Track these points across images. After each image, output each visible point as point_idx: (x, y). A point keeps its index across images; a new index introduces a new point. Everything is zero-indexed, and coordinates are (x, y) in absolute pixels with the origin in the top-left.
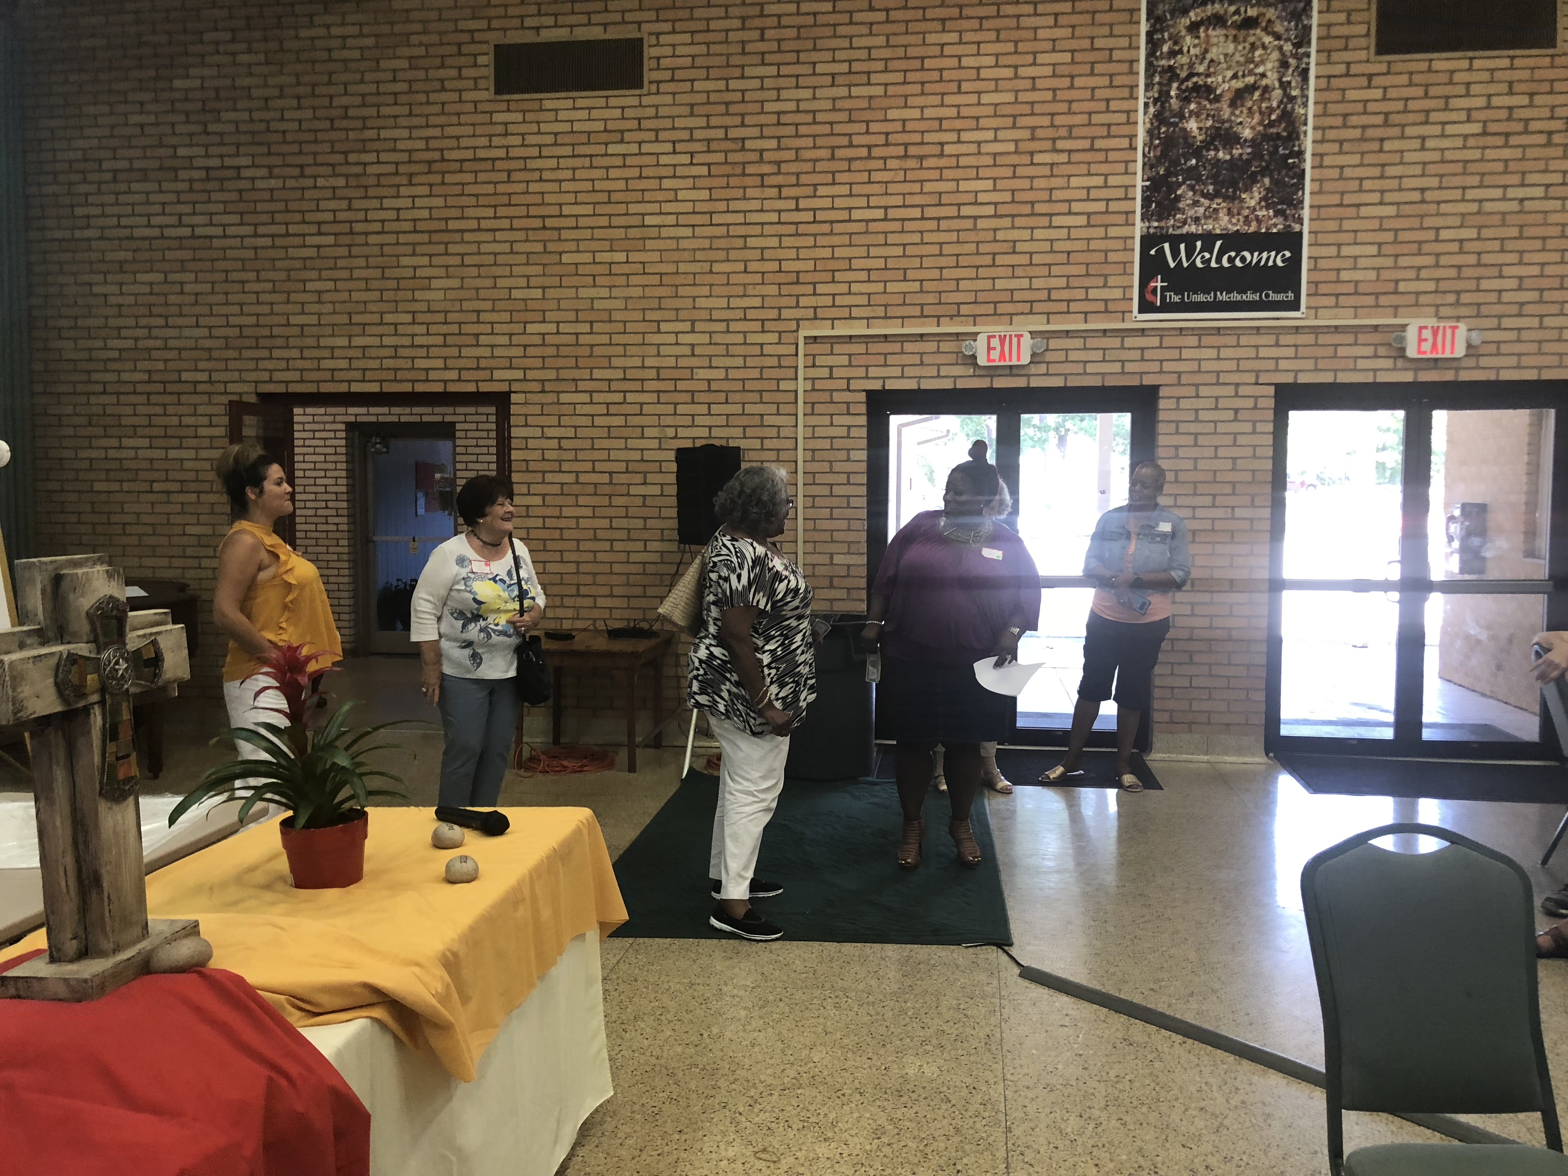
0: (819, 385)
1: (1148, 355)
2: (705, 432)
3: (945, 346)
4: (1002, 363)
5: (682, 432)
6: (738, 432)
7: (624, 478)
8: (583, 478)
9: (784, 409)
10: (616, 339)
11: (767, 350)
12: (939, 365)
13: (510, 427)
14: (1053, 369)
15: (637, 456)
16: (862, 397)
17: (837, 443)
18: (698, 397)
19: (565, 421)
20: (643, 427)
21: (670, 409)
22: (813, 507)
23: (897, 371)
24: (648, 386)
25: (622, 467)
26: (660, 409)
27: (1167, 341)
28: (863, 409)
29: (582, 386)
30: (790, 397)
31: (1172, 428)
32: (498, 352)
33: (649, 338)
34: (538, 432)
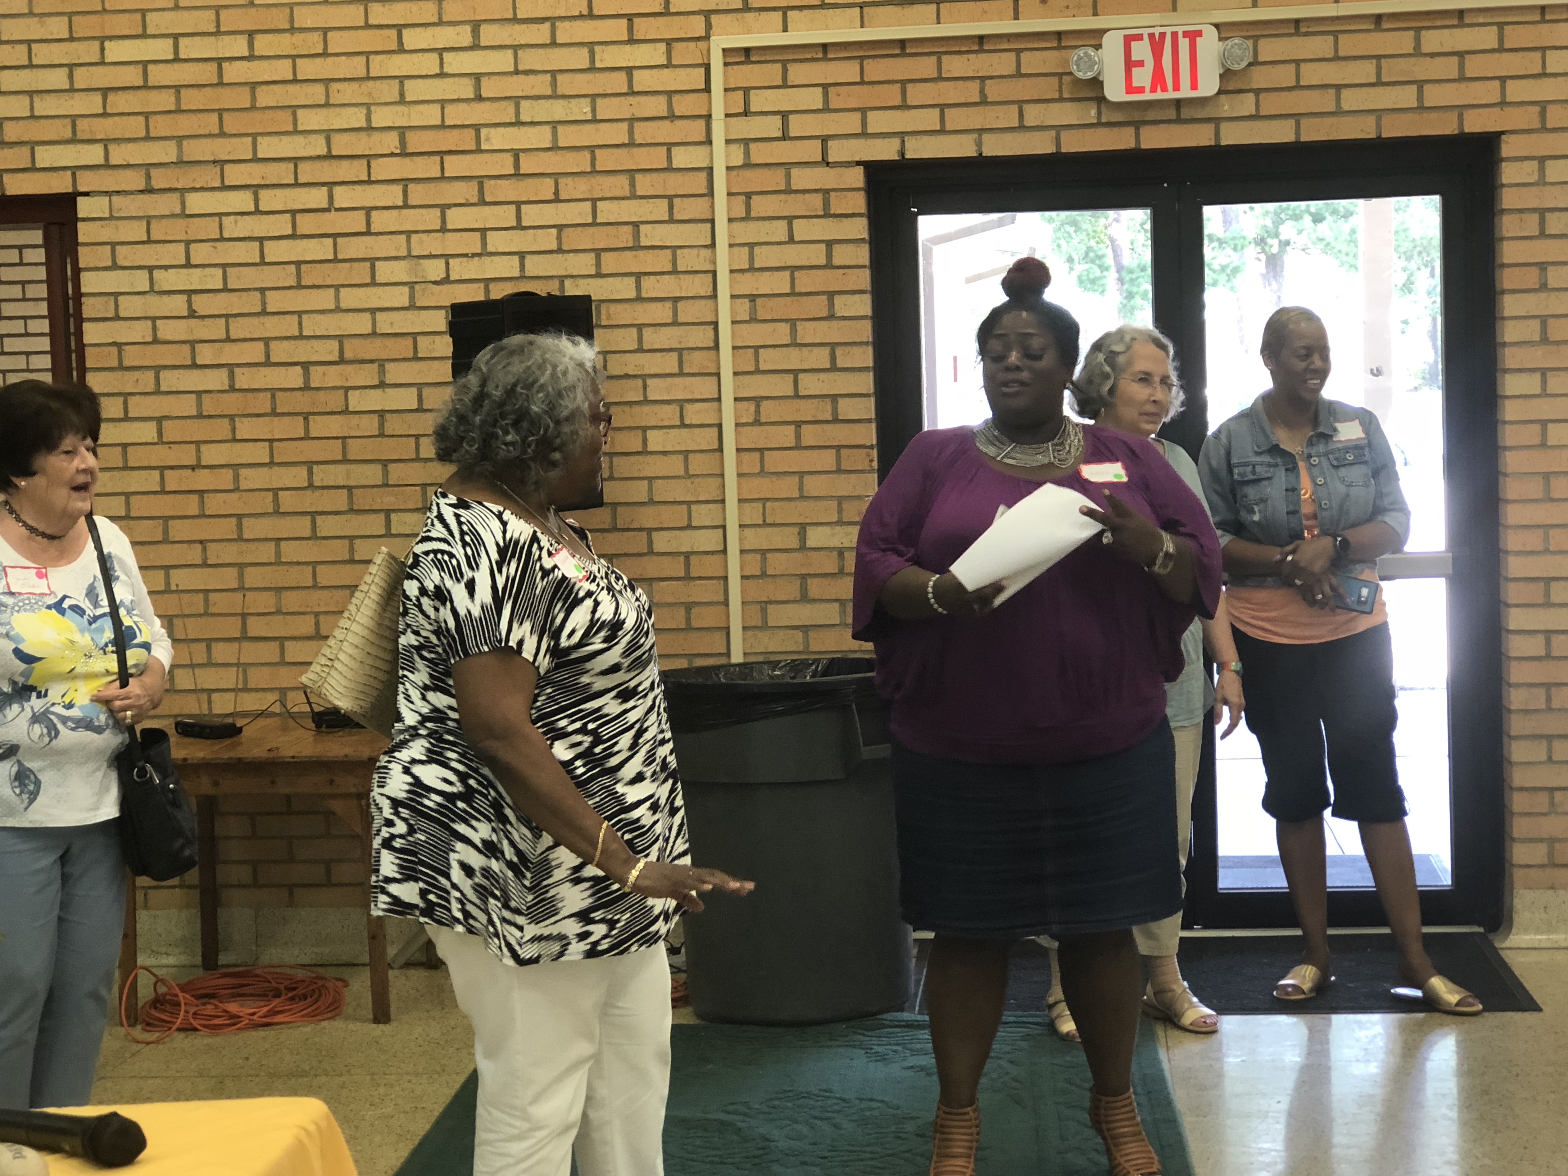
0: (759, 154)
1: (1474, 66)
2: (508, 267)
3: (1032, 62)
4: (1159, 95)
5: (459, 269)
6: (584, 264)
7: (333, 376)
8: (244, 379)
9: (685, 209)
10: (307, 68)
11: (643, 80)
12: (1020, 103)
13: (77, 271)
14: (1271, 104)
15: (361, 324)
16: (857, 177)
17: (805, 281)
18: (495, 190)
19: (199, 254)
20: (373, 261)
21: (432, 218)
22: (757, 422)
23: (930, 119)
24: (382, 169)
25: (328, 351)
26: (410, 220)
27: (1516, 36)
28: (859, 202)
29: (235, 175)
30: (698, 184)
31: (1531, 224)
32: (44, 106)
33: (380, 65)
34: (141, 281)
